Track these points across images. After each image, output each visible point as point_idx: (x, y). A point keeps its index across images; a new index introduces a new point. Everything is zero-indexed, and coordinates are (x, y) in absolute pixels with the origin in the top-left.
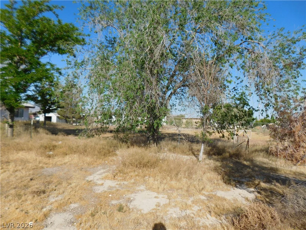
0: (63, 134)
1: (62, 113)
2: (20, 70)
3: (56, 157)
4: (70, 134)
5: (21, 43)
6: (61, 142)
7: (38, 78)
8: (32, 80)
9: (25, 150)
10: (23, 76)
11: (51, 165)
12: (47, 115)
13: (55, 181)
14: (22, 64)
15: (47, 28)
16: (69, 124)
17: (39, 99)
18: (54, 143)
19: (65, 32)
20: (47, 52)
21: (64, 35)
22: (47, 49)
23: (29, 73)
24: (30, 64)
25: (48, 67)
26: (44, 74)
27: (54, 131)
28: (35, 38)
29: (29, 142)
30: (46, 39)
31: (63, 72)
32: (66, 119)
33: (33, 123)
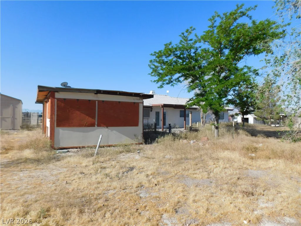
0: (262, 136)
1: (258, 114)
2: (221, 78)
3: (259, 160)
4: (270, 137)
5: (221, 54)
6: (261, 144)
7: (237, 83)
8: (232, 85)
9: (229, 149)
10: (224, 83)
11: (255, 168)
12: (245, 117)
13: (262, 185)
14: (222, 72)
15: (243, 33)
16: (266, 125)
17: (238, 101)
18: (255, 145)
19: (260, 30)
20: (243, 56)
21: (259, 35)
22: (243, 53)
23: (228, 80)
24: (229, 70)
25: (245, 70)
26: (243, 78)
27: (253, 133)
28: (233, 46)
29: (231, 142)
30: (241, 44)
31: (260, 72)
32: (263, 120)
33: (234, 125)
